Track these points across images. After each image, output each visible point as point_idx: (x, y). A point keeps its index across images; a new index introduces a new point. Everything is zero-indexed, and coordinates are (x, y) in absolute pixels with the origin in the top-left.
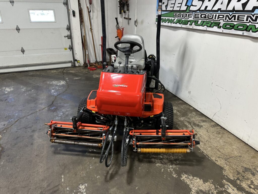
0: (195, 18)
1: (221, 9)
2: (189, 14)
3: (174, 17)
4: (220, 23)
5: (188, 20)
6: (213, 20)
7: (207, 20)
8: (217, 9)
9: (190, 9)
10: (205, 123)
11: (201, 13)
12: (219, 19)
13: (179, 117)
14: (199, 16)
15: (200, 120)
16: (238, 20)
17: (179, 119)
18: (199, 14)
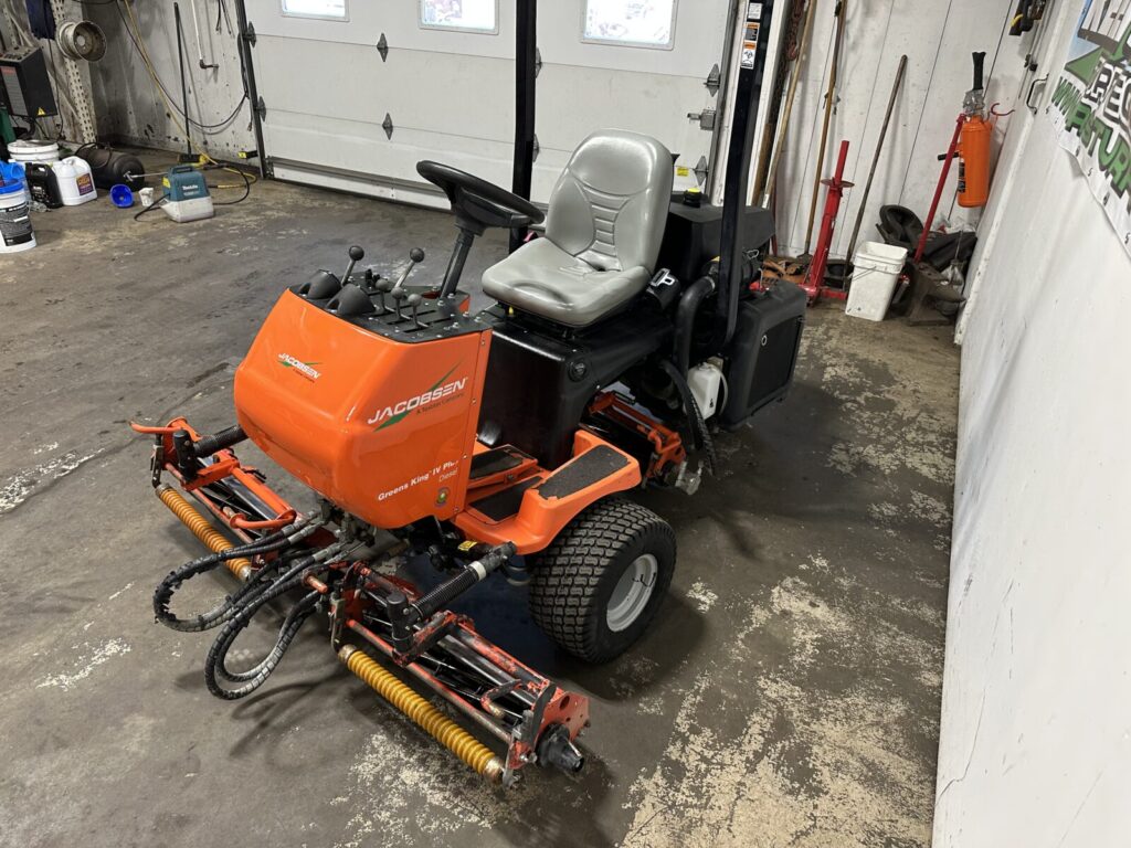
10: (857, 791)
13: (776, 672)
15: (862, 759)
17: (761, 683)
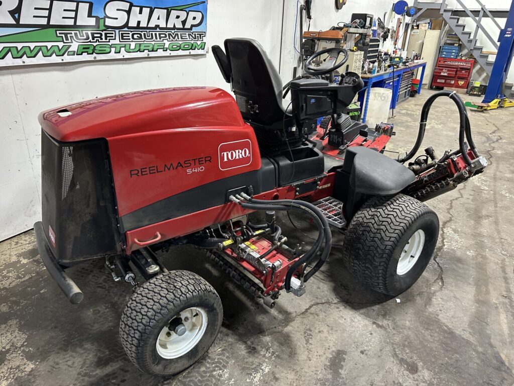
0: (122, 39)
1: (159, 25)
2: (106, 34)
3: (63, 41)
4: (165, 44)
5: (110, 44)
6: (154, 41)
7: (145, 42)
8: (154, 26)
9: (106, 24)
11: (131, 32)
12: (162, 39)
14: (129, 36)
16: (182, 38)
18: (129, 34)
